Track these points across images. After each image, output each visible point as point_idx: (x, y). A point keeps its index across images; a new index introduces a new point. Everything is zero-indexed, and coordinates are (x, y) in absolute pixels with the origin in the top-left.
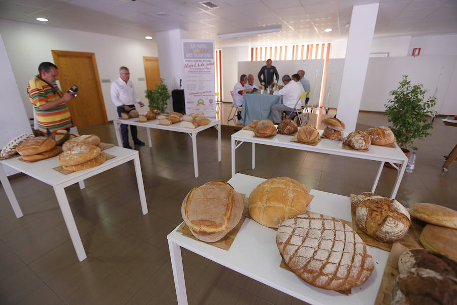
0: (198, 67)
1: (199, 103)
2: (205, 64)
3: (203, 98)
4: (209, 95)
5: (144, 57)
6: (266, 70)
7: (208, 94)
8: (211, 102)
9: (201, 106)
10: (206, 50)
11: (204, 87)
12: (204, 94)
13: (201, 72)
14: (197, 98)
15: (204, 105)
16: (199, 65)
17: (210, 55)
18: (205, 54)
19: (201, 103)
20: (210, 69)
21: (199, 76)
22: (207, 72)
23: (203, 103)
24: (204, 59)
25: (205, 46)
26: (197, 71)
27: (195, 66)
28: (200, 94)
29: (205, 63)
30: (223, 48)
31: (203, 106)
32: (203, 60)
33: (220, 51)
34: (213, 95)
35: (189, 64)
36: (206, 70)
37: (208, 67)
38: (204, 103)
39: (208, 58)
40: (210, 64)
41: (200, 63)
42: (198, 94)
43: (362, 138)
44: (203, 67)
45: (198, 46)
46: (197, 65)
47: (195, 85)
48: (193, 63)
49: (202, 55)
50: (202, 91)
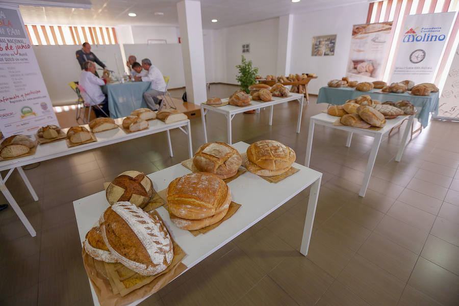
1: (24, 114)
2: (14, 47)
3: (30, 104)
4: (39, 98)
6: (85, 56)
7: (36, 95)
9: (29, 116)
10: (6, 22)
11: (25, 85)
12: (28, 97)
13: (10, 59)
14: (19, 106)
15: (34, 114)
17: (18, 32)
18: (8, 30)
19: (29, 112)
20: (26, 54)
21: (8, 68)
22: (23, 60)
23: (31, 112)
24: (9, 38)
25: (3, 15)
28: (21, 98)
29: (13, 45)
31: (33, 116)
32: (6, 39)
34: (44, 97)
36: (18, 56)
37: (20, 51)
38: (34, 111)
39: (14, 36)
40: (23, 46)
41: (3, 45)
42: (17, 99)
44: (9, 52)
47: (7, 84)
49: (2, 31)
50: (23, 92)
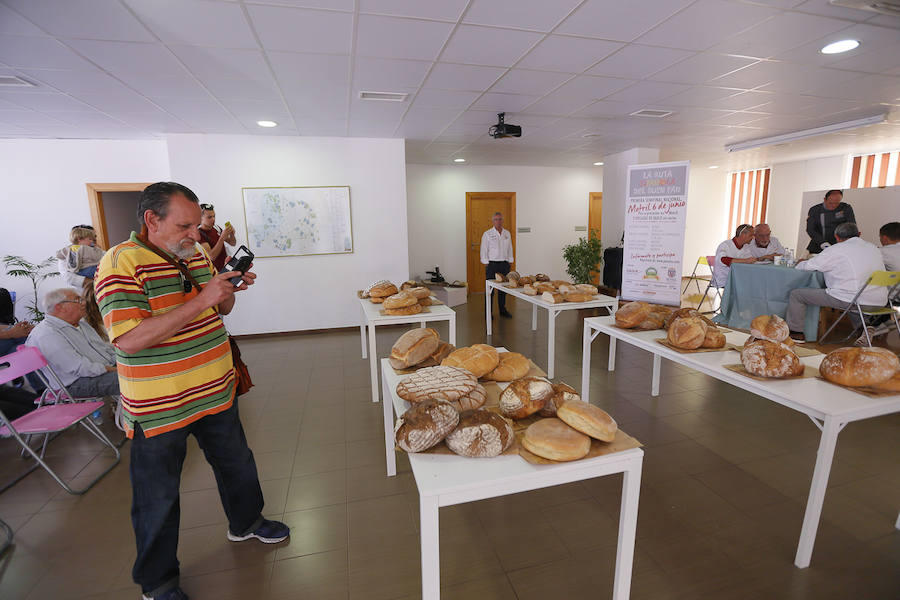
0: (652, 211)
1: (648, 274)
2: (667, 206)
3: (657, 266)
4: (670, 262)
5: (591, 193)
6: (822, 215)
7: (668, 259)
8: (672, 273)
9: (651, 279)
10: (670, 180)
11: (661, 246)
12: (659, 258)
13: (658, 218)
14: (646, 266)
15: (657, 278)
16: (654, 207)
17: (678, 189)
18: (669, 188)
19: (652, 274)
20: (676, 213)
21: (653, 227)
22: (670, 218)
23: (655, 275)
24: (667, 197)
25: (670, 174)
26: (650, 218)
27: (647, 208)
28: (652, 258)
29: (667, 203)
30: (774, 165)
31: (655, 280)
32: (663, 197)
33: (768, 171)
34: (678, 262)
35: (638, 206)
36: (667, 215)
37: (672, 209)
38: (658, 275)
39: (673, 194)
40: (677, 204)
41: (658, 204)
42: (648, 258)
43: (761, 354)
44: (662, 210)
45: (656, 174)
46: (651, 208)
47: (645, 242)
48: (644, 204)
49: (662, 190)
50: (656, 253)
